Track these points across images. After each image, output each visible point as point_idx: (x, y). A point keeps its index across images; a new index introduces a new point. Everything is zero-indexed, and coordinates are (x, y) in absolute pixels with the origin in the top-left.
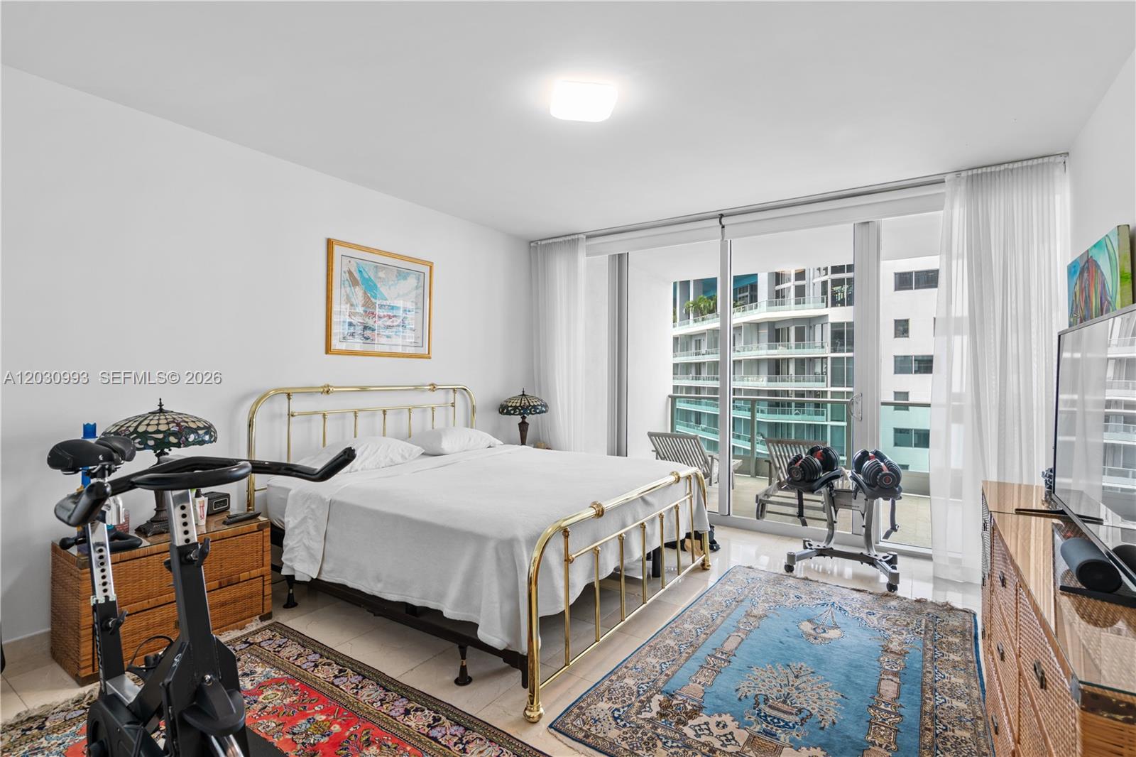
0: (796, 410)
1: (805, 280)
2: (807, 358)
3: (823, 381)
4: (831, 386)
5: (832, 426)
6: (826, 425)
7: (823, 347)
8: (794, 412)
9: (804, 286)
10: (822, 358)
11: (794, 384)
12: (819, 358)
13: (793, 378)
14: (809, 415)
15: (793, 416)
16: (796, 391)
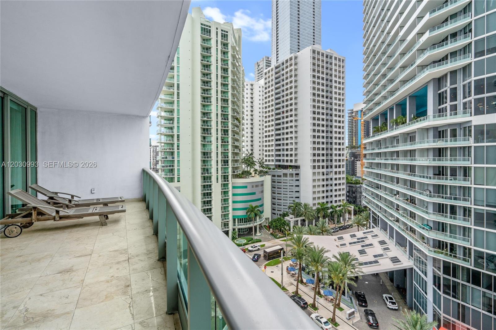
0: (450, 178)
1: (457, 101)
2: (459, 147)
3: (469, 160)
4: (474, 164)
5: (475, 188)
6: (471, 187)
7: (469, 140)
8: (449, 179)
9: (456, 105)
10: (469, 147)
11: (449, 162)
12: (466, 147)
13: (449, 159)
14: (460, 180)
15: (448, 181)
16: (450, 166)
